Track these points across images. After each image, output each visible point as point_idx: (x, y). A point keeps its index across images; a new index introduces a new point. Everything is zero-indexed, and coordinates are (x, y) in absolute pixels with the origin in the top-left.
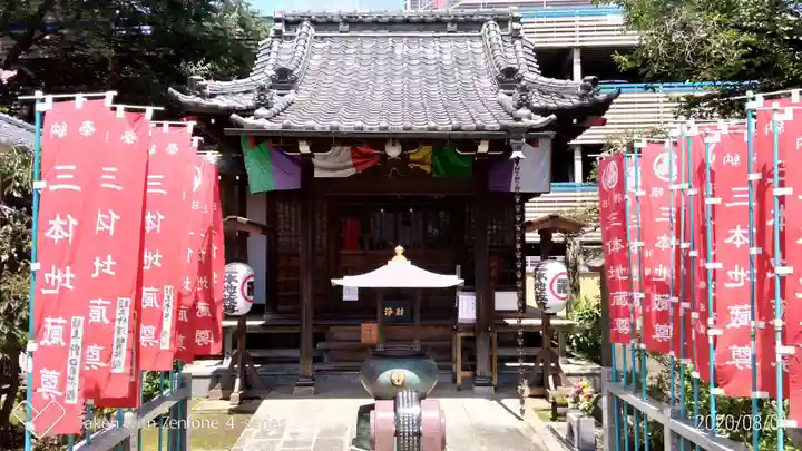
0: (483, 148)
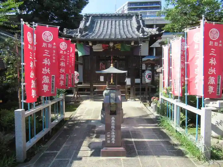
0: (133, 44)
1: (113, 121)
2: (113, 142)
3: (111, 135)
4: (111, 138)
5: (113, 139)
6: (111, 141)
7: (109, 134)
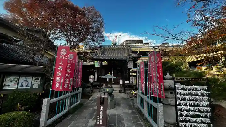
1: (102, 109)
2: (101, 123)
3: (100, 118)
4: (100, 120)
5: (101, 121)
6: (100, 123)
7: (98, 118)
